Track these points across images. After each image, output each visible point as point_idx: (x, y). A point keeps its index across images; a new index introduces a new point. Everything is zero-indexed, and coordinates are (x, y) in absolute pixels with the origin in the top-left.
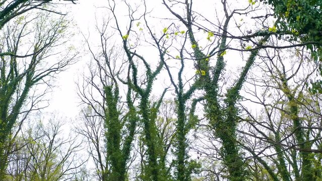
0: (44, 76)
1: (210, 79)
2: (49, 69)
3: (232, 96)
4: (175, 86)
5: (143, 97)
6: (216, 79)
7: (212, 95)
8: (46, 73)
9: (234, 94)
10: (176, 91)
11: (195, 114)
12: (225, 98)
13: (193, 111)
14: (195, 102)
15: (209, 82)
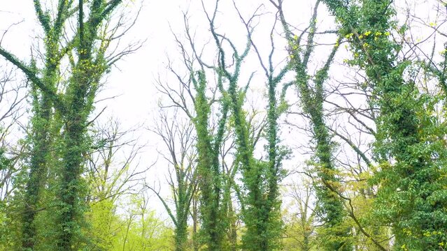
0: (117, 60)
1: (300, 61)
2: (122, 53)
3: (320, 76)
4: (266, 70)
5: (231, 81)
6: (306, 61)
7: (302, 75)
8: (118, 57)
9: (322, 75)
10: (267, 74)
11: (286, 99)
12: (315, 78)
13: (283, 96)
14: (286, 87)
15: (299, 64)
